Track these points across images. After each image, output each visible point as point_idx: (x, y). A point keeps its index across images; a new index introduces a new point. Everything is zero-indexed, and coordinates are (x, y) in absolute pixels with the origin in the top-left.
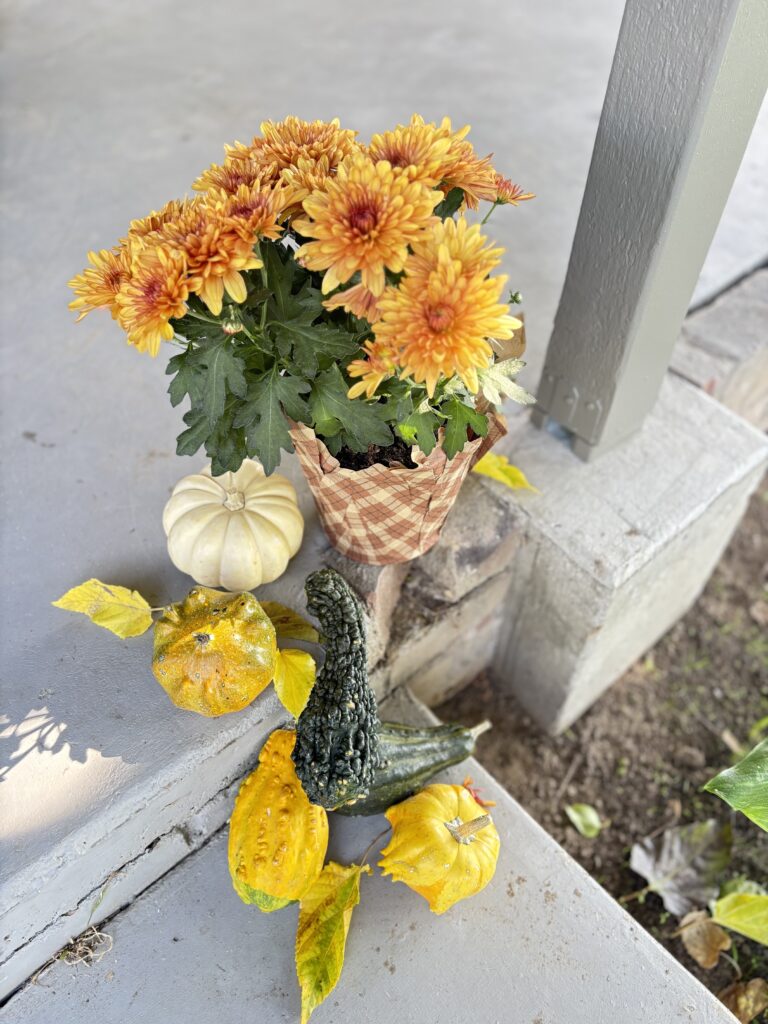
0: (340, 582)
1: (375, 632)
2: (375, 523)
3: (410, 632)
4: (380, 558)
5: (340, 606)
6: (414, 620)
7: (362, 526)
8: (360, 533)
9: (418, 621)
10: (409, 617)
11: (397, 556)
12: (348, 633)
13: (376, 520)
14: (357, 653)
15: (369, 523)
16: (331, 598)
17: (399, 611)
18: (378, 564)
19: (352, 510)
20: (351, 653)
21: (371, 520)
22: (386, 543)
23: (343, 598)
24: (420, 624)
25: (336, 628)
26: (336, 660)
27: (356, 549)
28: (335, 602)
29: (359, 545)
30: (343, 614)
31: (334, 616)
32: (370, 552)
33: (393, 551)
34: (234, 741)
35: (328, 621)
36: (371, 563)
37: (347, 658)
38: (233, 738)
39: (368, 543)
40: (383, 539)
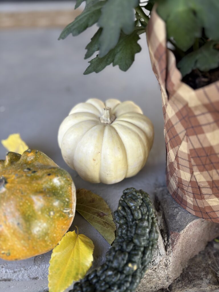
0: (147, 206)
1: (166, 265)
2: (201, 171)
3: (199, 282)
4: (197, 208)
5: (136, 225)
6: (207, 273)
7: (188, 170)
8: (185, 176)
9: (210, 276)
10: (204, 269)
11: (212, 214)
12: (129, 253)
13: (203, 168)
14: (127, 276)
15: (195, 168)
16: (133, 214)
17: (198, 259)
18: (194, 213)
19: (184, 148)
20: (122, 273)
21: (197, 165)
22: (206, 196)
23: (142, 220)
24: (210, 280)
25: (122, 242)
26: (106, 270)
27: (180, 192)
28: (134, 220)
29: (182, 189)
30: (135, 234)
31: (127, 231)
32: (190, 200)
33: (210, 207)
34: (9, 280)
35: (121, 232)
36: (188, 209)
37: (116, 275)
38: (9, 277)
39: (190, 190)
40: (204, 191)
